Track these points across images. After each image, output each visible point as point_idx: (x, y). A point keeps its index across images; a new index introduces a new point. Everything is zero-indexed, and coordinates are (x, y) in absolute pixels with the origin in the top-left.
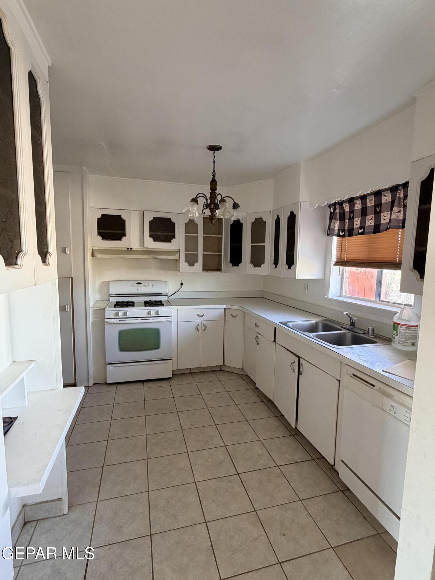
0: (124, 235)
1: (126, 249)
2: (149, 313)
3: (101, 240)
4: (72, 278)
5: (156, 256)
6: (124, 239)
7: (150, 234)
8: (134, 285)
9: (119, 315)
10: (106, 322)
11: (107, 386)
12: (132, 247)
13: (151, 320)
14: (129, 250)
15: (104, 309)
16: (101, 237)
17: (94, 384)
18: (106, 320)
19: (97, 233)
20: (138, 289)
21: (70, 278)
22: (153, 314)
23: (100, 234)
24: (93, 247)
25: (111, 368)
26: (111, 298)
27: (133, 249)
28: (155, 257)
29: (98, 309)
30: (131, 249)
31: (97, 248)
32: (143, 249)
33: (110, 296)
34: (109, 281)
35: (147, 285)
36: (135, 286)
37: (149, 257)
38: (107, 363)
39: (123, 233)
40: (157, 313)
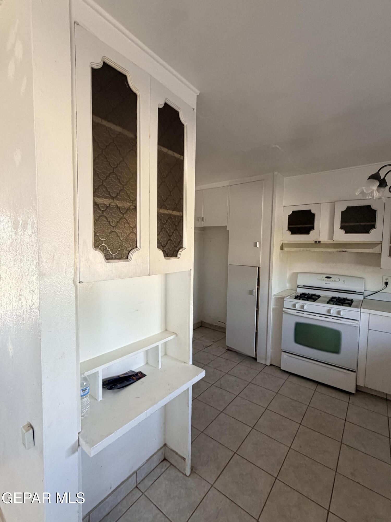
0: (313, 228)
1: (314, 242)
2: (329, 311)
3: (290, 234)
4: (259, 268)
5: (345, 249)
6: (312, 232)
7: (341, 225)
8: (323, 278)
9: (297, 307)
10: (284, 311)
11: (281, 372)
12: (320, 240)
13: (330, 319)
14: (317, 243)
15: (283, 298)
16: (290, 232)
17: (271, 365)
18: (284, 309)
19: (287, 229)
20: (326, 283)
21: (257, 268)
22: (333, 312)
23: (290, 229)
24: (283, 241)
25: (285, 356)
26: (298, 288)
27: (321, 242)
28: (344, 251)
29: (280, 298)
30: (319, 242)
31: (286, 242)
32: (331, 242)
33: (298, 287)
34: (298, 273)
35: (337, 280)
36: (323, 280)
37: (338, 250)
38: (282, 350)
39: (311, 227)
40: (339, 312)
